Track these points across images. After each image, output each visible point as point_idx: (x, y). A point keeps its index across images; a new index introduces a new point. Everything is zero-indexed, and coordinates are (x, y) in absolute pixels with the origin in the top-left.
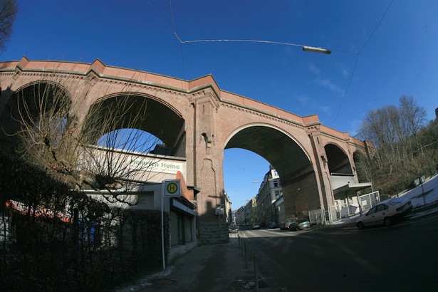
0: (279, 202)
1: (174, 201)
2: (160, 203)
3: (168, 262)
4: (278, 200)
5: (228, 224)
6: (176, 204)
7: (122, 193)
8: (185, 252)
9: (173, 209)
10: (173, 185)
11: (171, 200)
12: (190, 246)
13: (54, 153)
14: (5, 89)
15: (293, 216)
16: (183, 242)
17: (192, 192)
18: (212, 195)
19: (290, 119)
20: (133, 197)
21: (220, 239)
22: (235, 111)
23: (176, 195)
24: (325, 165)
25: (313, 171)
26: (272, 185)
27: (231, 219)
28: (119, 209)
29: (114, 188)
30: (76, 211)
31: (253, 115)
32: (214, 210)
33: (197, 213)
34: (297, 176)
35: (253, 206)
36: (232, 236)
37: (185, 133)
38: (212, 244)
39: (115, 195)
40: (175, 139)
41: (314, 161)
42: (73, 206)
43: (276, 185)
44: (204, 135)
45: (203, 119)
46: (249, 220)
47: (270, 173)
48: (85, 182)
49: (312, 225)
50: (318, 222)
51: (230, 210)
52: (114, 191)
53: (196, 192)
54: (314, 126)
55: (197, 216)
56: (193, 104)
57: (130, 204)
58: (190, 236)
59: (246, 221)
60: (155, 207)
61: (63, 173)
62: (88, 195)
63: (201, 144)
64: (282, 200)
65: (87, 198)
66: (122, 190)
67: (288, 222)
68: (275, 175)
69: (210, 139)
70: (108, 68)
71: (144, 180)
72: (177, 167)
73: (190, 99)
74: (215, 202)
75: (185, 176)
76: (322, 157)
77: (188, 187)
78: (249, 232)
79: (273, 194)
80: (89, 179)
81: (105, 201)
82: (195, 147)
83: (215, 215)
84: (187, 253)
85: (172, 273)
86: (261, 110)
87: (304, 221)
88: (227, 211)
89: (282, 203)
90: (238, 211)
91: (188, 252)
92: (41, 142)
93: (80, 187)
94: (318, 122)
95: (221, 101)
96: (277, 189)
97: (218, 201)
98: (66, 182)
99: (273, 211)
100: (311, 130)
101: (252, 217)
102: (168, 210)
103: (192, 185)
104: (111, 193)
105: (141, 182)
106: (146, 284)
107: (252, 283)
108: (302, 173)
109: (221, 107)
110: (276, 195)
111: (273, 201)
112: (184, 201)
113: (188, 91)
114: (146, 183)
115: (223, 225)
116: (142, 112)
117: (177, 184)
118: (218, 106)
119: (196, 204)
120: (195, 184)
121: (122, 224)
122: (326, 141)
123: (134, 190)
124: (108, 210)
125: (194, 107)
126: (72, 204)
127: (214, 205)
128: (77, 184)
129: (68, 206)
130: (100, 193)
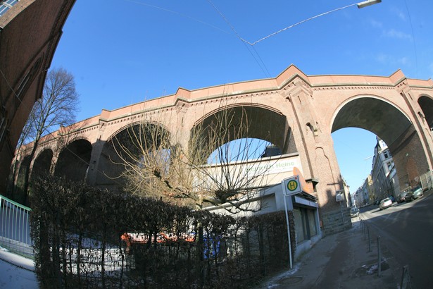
0: (393, 174)
1: (296, 197)
2: (283, 203)
3: (295, 260)
4: (391, 171)
5: (349, 209)
6: (298, 200)
7: (244, 202)
8: (311, 246)
9: (296, 206)
10: (293, 182)
11: (293, 197)
12: (315, 239)
13: (167, 183)
14: (95, 141)
15: (407, 185)
16: (308, 237)
17: (311, 185)
18: (330, 183)
19: (380, 83)
20: (255, 203)
21: (343, 226)
22: (329, 92)
23: (297, 191)
24: (423, 121)
25: (415, 131)
26: (383, 157)
27: (351, 204)
28: (244, 219)
29: (236, 199)
30: (201, 229)
31: (346, 90)
32: (335, 197)
33: (319, 205)
34: (403, 141)
35: (370, 184)
36: (354, 220)
37: (290, 128)
38: (336, 233)
39: (238, 206)
40: (282, 138)
41: (413, 120)
42: (196, 226)
43: (386, 156)
44: (308, 124)
45: (303, 109)
46: (368, 200)
47: (378, 145)
48: (205, 201)
49: (425, 191)
50: (429, 186)
51: (349, 194)
52: (235, 202)
53: (315, 184)
54: (401, 82)
55: (319, 208)
56: (288, 98)
57: (254, 211)
58: (314, 229)
59: (365, 202)
60: (279, 208)
61: (181, 197)
62: (211, 212)
63: (309, 134)
64: (395, 171)
65: (210, 215)
66: (244, 199)
67: (403, 193)
68: (383, 146)
69: (315, 127)
70: (194, 92)
71: (263, 184)
72: (292, 164)
73: (283, 94)
74: (334, 189)
75: (301, 170)
76: (419, 113)
77: (307, 181)
78: (368, 212)
79: (386, 166)
80: (208, 197)
81: (228, 213)
82: (303, 139)
83: (335, 203)
84: (312, 247)
85: (299, 270)
86: (351, 83)
87: (418, 188)
88: (347, 196)
89: (396, 174)
90: (357, 193)
91: (314, 246)
92: (151, 176)
93: (201, 207)
94: (404, 76)
95: (312, 87)
96: (388, 160)
97: (337, 187)
98: (184, 204)
99: (389, 185)
100: (401, 87)
101: (370, 196)
102: (291, 208)
103: (310, 178)
104: (233, 205)
105: (261, 187)
106: (273, 285)
107: (374, 267)
108: (406, 137)
109: (315, 92)
110: (389, 166)
111: (387, 175)
112: (305, 195)
113: (279, 88)
114: (266, 187)
115: (345, 211)
116: (244, 121)
117: (297, 180)
118: (312, 93)
119: (317, 195)
120: (312, 176)
121: (248, 232)
122: (416, 94)
123: (256, 196)
124: (233, 221)
125: (290, 100)
126: (195, 224)
127: (334, 193)
128: (197, 204)
129: (191, 227)
130: (221, 207)
